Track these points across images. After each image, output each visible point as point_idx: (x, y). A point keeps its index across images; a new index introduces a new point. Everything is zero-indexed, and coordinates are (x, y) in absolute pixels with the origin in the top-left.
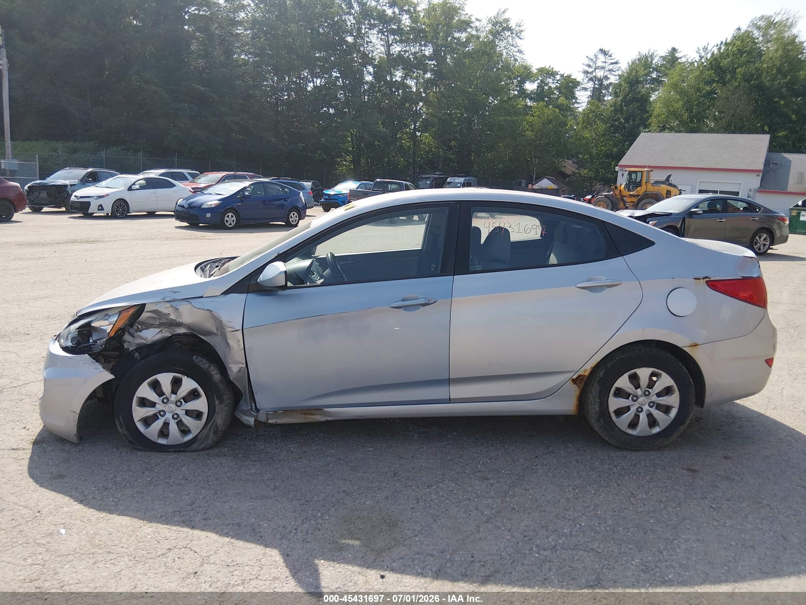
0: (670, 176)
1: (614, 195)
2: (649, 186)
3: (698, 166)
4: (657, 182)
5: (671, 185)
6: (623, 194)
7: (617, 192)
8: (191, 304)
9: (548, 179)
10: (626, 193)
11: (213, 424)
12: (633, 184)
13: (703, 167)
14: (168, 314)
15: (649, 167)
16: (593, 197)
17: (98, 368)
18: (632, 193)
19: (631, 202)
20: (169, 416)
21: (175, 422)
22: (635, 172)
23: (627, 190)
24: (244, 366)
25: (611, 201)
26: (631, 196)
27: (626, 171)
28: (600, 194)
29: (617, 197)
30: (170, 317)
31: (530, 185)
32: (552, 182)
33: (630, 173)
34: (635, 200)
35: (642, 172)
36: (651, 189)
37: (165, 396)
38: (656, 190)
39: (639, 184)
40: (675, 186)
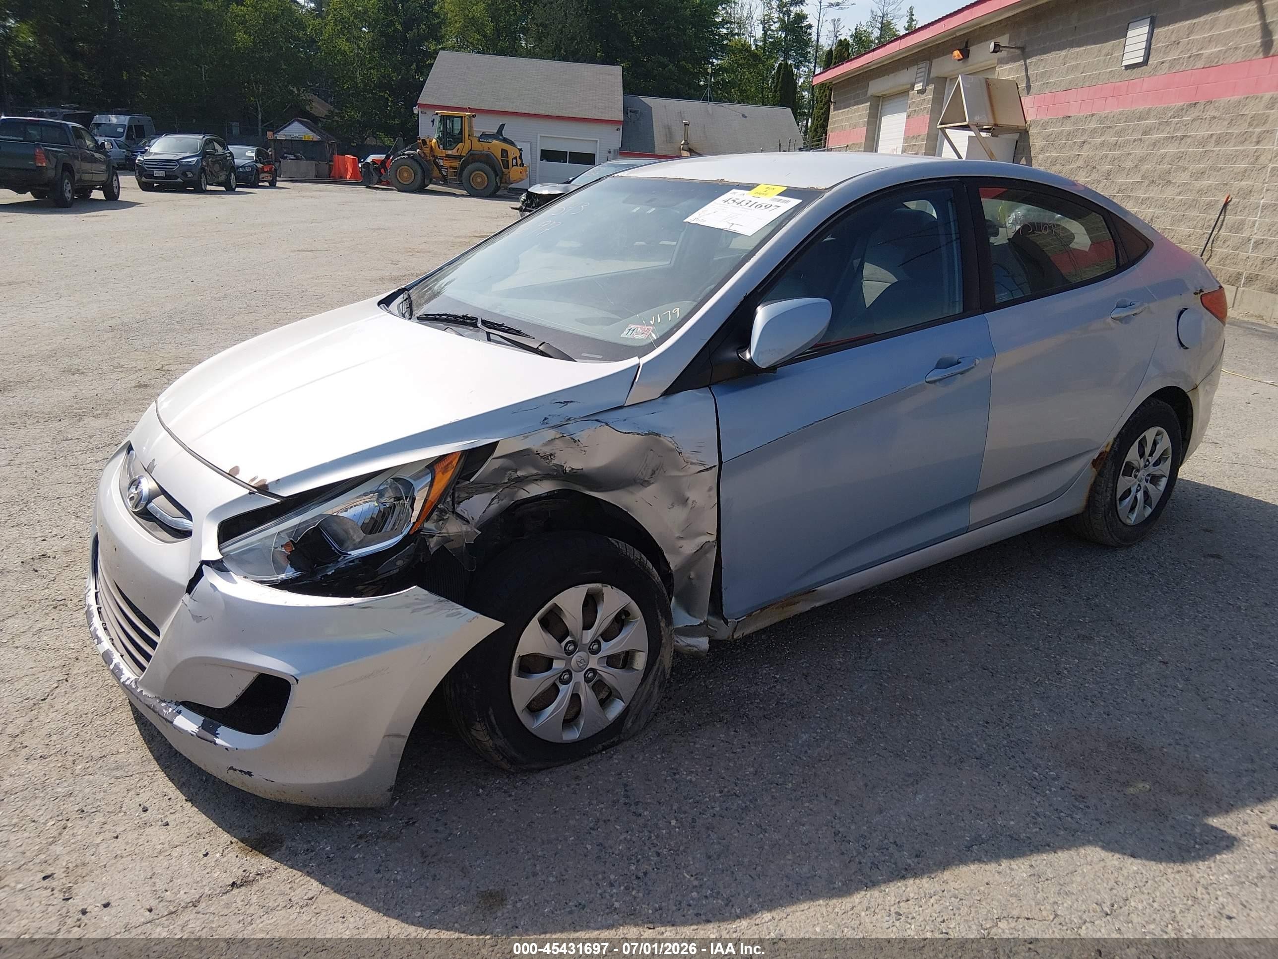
0: (503, 125)
1: (423, 155)
2: (475, 141)
3: (536, 112)
4: (484, 136)
5: (505, 140)
6: (436, 154)
7: (427, 151)
8: (607, 424)
9: (301, 122)
10: (440, 152)
11: (658, 669)
12: (450, 138)
13: (543, 113)
14: (551, 455)
15: (470, 110)
16: (388, 157)
17: (460, 613)
18: (450, 152)
19: (450, 167)
20: (578, 677)
21: (589, 686)
22: (449, 117)
23: (441, 146)
24: (713, 538)
25: (420, 165)
26: (447, 156)
27: (437, 114)
28: (399, 152)
29: (428, 158)
30: (553, 462)
31: (270, 134)
32: (309, 129)
33: (444, 118)
34: (455, 164)
35: (461, 118)
36: (478, 146)
37: (569, 639)
38: (486, 149)
39: (459, 139)
40: (512, 144)
